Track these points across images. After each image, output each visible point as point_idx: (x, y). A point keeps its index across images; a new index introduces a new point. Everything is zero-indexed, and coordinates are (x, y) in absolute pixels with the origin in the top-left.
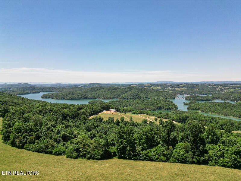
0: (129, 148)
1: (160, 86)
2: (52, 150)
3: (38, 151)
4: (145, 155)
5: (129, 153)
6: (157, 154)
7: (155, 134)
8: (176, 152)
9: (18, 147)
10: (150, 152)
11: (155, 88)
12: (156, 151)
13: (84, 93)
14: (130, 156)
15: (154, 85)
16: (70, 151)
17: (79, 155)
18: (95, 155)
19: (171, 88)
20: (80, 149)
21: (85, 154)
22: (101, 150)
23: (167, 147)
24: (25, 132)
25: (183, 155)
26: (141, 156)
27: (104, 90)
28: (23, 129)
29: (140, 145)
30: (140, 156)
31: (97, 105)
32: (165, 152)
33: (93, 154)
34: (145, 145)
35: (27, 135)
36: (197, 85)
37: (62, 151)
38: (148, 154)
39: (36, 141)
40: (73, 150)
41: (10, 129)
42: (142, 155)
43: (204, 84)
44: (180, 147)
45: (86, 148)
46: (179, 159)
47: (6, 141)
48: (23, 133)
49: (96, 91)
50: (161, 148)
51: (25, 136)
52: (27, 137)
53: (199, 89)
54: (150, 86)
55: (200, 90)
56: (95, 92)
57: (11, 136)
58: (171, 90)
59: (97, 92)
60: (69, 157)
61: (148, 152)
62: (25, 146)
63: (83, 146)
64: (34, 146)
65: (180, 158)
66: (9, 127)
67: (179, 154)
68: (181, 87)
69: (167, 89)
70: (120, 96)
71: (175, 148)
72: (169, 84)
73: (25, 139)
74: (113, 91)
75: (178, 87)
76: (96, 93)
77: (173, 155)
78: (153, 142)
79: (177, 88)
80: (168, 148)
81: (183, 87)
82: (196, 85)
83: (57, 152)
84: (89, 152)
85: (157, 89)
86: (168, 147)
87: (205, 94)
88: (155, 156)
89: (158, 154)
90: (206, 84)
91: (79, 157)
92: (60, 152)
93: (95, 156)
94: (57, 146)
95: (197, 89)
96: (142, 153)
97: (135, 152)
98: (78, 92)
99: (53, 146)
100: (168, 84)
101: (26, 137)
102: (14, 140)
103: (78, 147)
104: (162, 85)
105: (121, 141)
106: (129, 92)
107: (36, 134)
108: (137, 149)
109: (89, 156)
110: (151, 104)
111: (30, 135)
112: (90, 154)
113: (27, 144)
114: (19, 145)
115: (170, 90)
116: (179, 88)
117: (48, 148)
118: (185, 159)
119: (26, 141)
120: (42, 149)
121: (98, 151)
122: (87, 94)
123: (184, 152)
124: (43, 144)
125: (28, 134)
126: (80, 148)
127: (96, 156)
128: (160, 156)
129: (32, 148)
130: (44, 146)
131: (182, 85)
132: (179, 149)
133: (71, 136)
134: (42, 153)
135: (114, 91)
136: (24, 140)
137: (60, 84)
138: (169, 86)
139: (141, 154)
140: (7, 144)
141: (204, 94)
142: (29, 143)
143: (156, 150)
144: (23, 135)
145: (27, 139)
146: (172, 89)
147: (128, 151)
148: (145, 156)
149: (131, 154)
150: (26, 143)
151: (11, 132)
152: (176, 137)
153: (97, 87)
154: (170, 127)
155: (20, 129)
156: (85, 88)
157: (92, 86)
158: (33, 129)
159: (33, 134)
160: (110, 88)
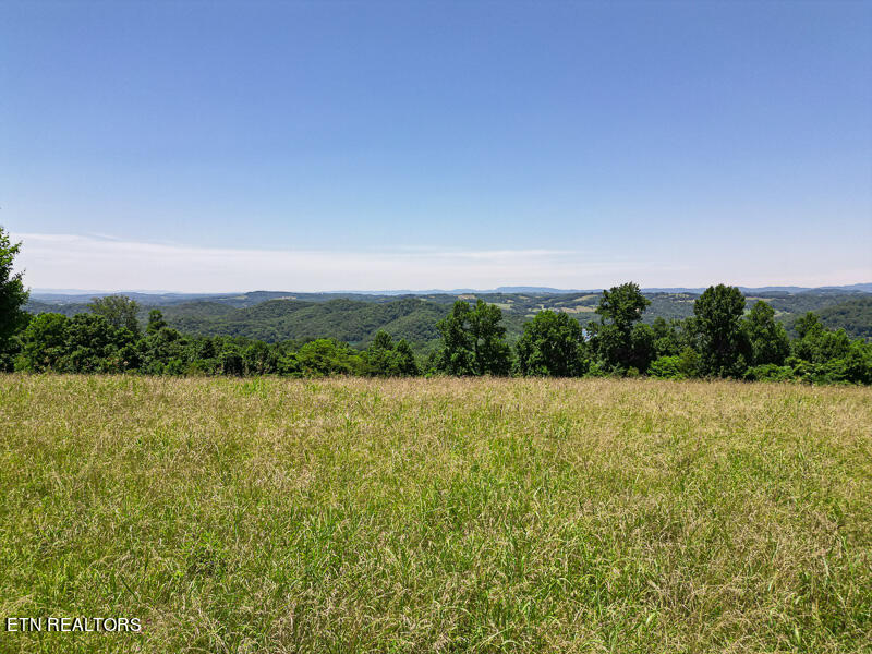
1: (509, 301)
13: (236, 323)
15: (490, 297)
19: (546, 307)
23: (622, 370)
24: (80, 343)
27: (308, 311)
28: (73, 333)
29: (525, 371)
34: (545, 370)
35: (91, 355)
43: (657, 294)
48: (74, 348)
49: (280, 315)
51: (82, 357)
52: (89, 362)
56: (275, 321)
59: (282, 319)
68: (580, 304)
69: (535, 310)
70: (369, 332)
72: (540, 295)
74: (345, 313)
75: (570, 303)
76: (280, 323)
78: (570, 363)
79: (567, 307)
81: (588, 304)
86: (626, 372)
90: (663, 293)
98: (212, 319)
100: (535, 294)
101: (85, 360)
104: (515, 297)
105: (462, 356)
106: (402, 318)
107: (127, 353)
111: (101, 355)
116: (573, 306)
122: (245, 326)
125: (93, 351)
131: (584, 298)
135: (349, 315)
138: (539, 301)
144: (75, 353)
151: (18, 351)
152: (650, 339)
153: (283, 301)
154: (631, 303)
155: (56, 330)
156: (236, 306)
157: (259, 302)
158: (112, 336)
159: (111, 349)
160: (332, 304)
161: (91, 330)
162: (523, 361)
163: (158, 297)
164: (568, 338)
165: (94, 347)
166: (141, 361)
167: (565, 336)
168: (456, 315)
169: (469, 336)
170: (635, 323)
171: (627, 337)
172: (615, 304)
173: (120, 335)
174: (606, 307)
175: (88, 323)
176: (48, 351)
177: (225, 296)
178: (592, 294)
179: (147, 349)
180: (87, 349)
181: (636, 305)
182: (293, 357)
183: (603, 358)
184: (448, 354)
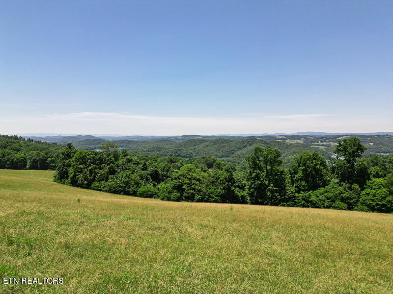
0: (272, 187)
1: (302, 139)
2: (136, 190)
3: (114, 191)
4: (303, 199)
5: (273, 196)
6: (328, 199)
7: (321, 164)
8: (368, 194)
9: (81, 186)
10: (312, 194)
11: (294, 142)
12: (326, 194)
13: (176, 149)
14: (275, 201)
15: (292, 137)
16: (167, 190)
17: (182, 196)
18: (212, 195)
19: (321, 142)
20: (184, 187)
21: (193, 195)
22: (221, 187)
23: (348, 185)
24: (92, 163)
25: (384, 198)
26: (296, 201)
27: (207, 144)
28: (90, 159)
29: (293, 183)
30: (293, 201)
31: (198, 160)
32: (344, 195)
33: (207, 194)
34: (304, 183)
35: (96, 168)
36: (371, 137)
37: (152, 192)
38: (308, 198)
39: (110, 176)
40: (172, 188)
41: (69, 161)
42: (299, 200)
43: (384, 136)
44: (375, 186)
45: (193, 184)
46: (374, 207)
47: (63, 180)
48: (90, 165)
49: (195, 145)
50: (336, 188)
51: (93, 169)
52: (95, 172)
53: (374, 144)
54: (285, 139)
55: (377, 145)
56: (193, 148)
57: (71, 171)
58: (323, 145)
59: (196, 147)
60: (165, 199)
61: (310, 195)
62: (93, 185)
63: (188, 181)
64: (107, 184)
65: (377, 204)
66: (67, 158)
67: (375, 196)
69: (316, 144)
71: (365, 188)
72: (319, 136)
73: (93, 174)
74: (222, 145)
75: (334, 140)
76: (195, 149)
77: (361, 200)
78: (319, 180)
79: (333, 142)
80: (350, 188)
82: (368, 136)
83: (144, 192)
84: (200, 191)
85: (297, 143)
86: (351, 186)
87: (386, 153)
88: (324, 201)
89: (330, 198)
90: (387, 135)
91: (183, 200)
92: (149, 193)
93: (210, 197)
94: (143, 184)
95: (372, 144)
96: (298, 197)
97: (285, 195)
98: (167, 147)
99: (137, 184)
100: (316, 135)
101: (93, 171)
102: (75, 176)
103: (180, 182)
104: (305, 137)
105: (258, 175)
106: (248, 147)
107: (110, 168)
108: (288, 190)
109: (199, 196)
110: (287, 166)
111: (100, 169)
112: (201, 193)
113: (96, 182)
114: (83, 184)
115: (320, 145)
117: (129, 187)
118: (389, 206)
119: (94, 177)
120: (120, 187)
121: (215, 189)
122: (180, 150)
123: (384, 192)
124: (122, 180)
125: (97, 166)
126: (182, 185)
127: (213, 198)
128: (333, 201)
129: (105, 187)
130: (123, 183)
131: (342, 138)
132: (374, 189)
133: (165, 173)
134: (120, 194)
135: (224, 146)
136: (90, 176)
137: (138, 137)
138: (319, 139)
139: (295, 197)
140: (64, 183)
141: (384, 152)
142: (99, 181)
143: (326, 192)
144: (90, 168)
145: (96, 174)
146: (324, 143)
147: (271, 192)
148: (303, 202)
149: (276, 197)
150: (94, 180)
151: (70, 166)
152: (365, 168)
153: (196, 139)
154: (354, 149)
155: (84, 158)
156: (177, 141)
157: (187, 139)
158: (105, 160)
159: (104, 166)
160: (217, 140)
161: (97, 158)
162: (292, 178)
163: (148, 137)
164: (318, 166)
165: (98, 165)
166: (116, 171)
167: (316, 165)
168: (255, 154)
169: (262, 164)
170: (357, 159)
171: (352, 167)
172: (345, 149)
173: (108, 160)
174: (340, 150)
175: (96, 154)
176: (79, 166)
177: (173, 137)
178: (347, 135)
179: (119, 166)
180: (95, 166)
181: (358, 149)
182: (177, 172)
183: (337, 178)
184: (251, 173)
